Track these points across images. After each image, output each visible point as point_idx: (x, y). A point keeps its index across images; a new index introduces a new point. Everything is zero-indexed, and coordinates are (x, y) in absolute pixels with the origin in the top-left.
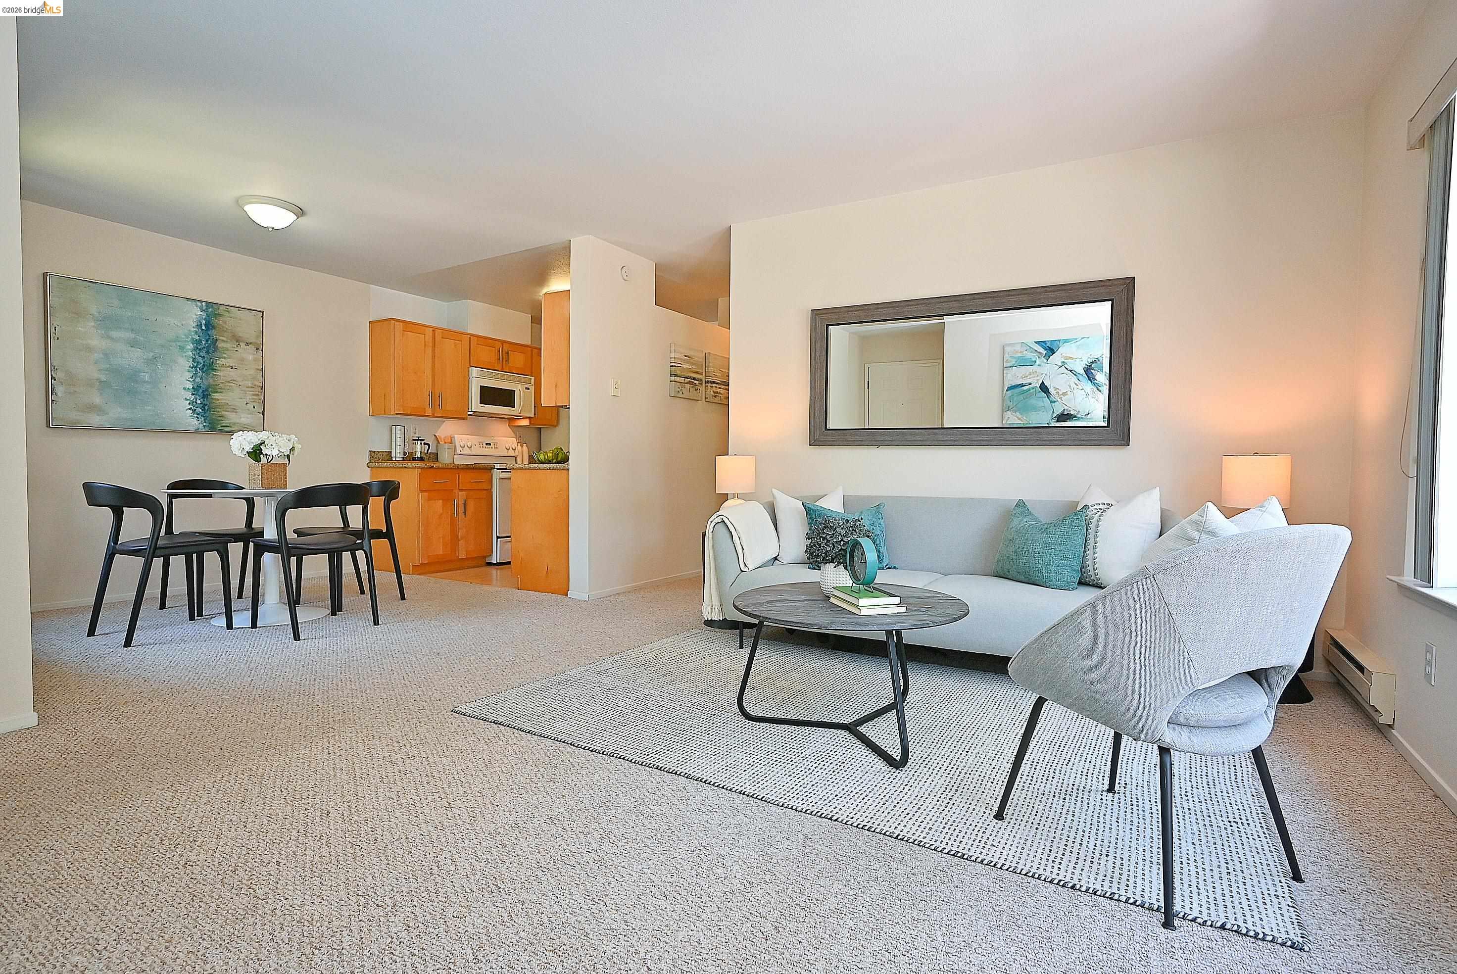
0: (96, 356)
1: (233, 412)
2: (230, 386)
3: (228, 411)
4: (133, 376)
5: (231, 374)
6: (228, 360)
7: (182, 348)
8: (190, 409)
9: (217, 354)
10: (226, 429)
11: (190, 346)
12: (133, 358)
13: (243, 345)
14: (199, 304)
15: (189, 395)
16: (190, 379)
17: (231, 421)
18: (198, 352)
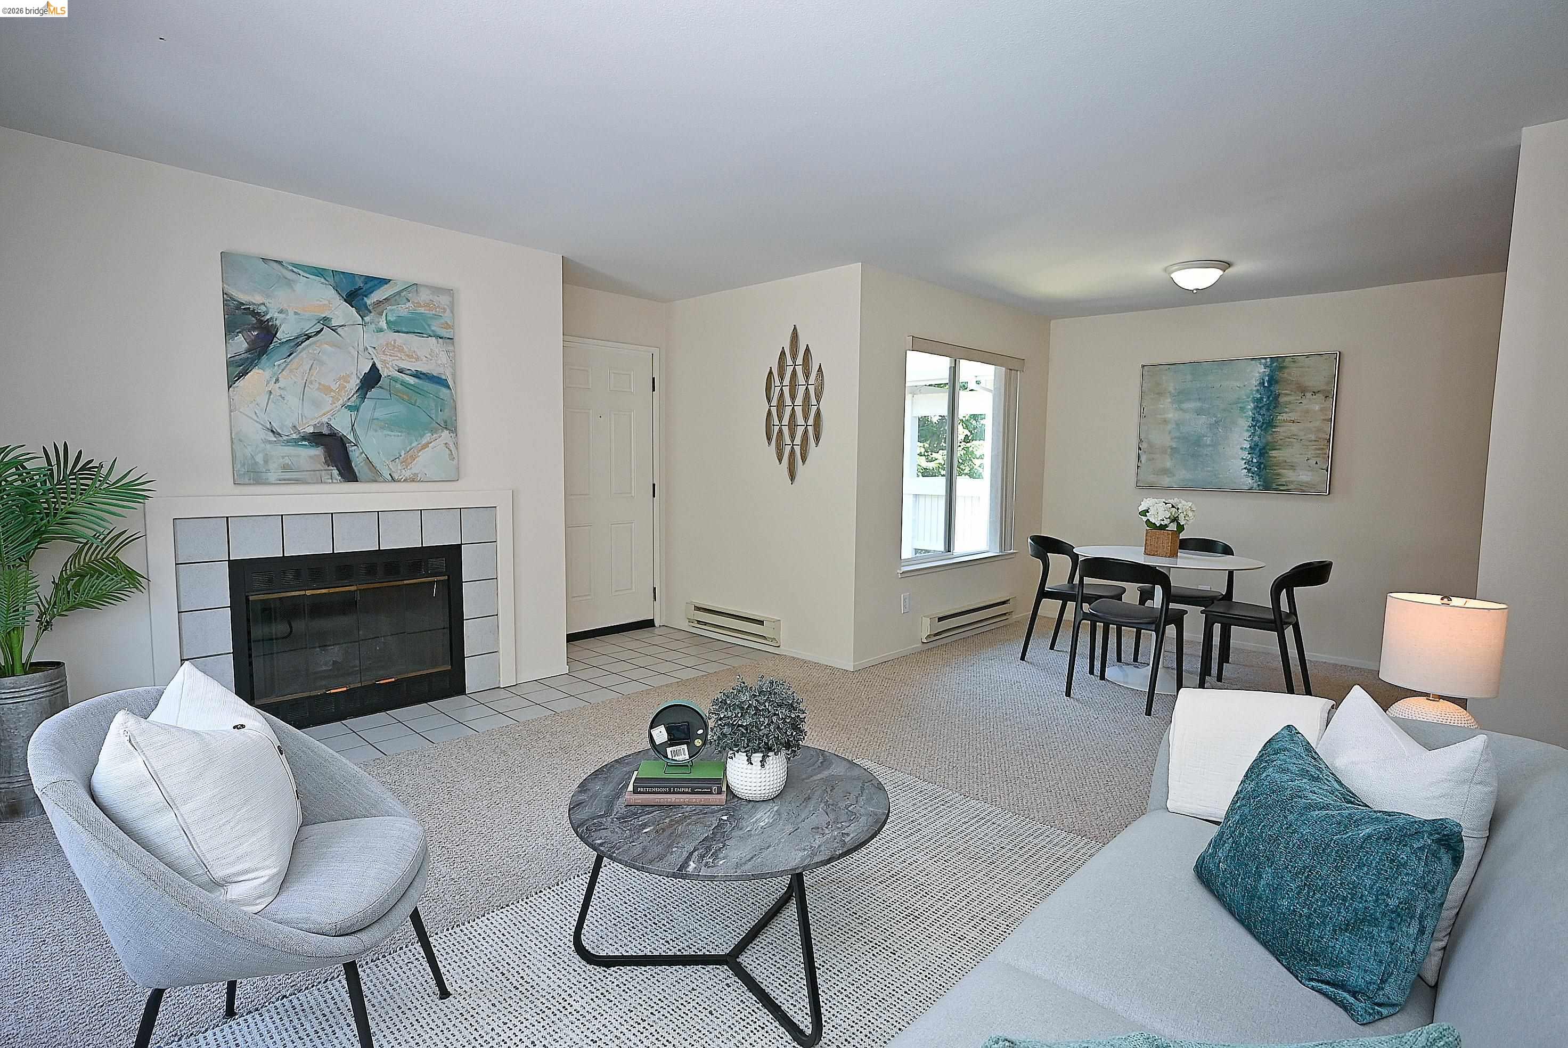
0: (1169, 427)
1: (1291, 469)
2: (1290, 441)
3: (1284, 469)
4: (1197, 442)
5: (1292, 428)
6: (1290, 414)
7: (1242, 409)
8: (1245, 468)
9: (1278, 410)
10: (1283, 488)
11: (1251, 406)
12: (1200, 424)
13: (1309, 395)
14: (1263, 361)
15: (1246, 455)
16: (1248, 439)
17: (1288, 479)
18: (1258, 410)
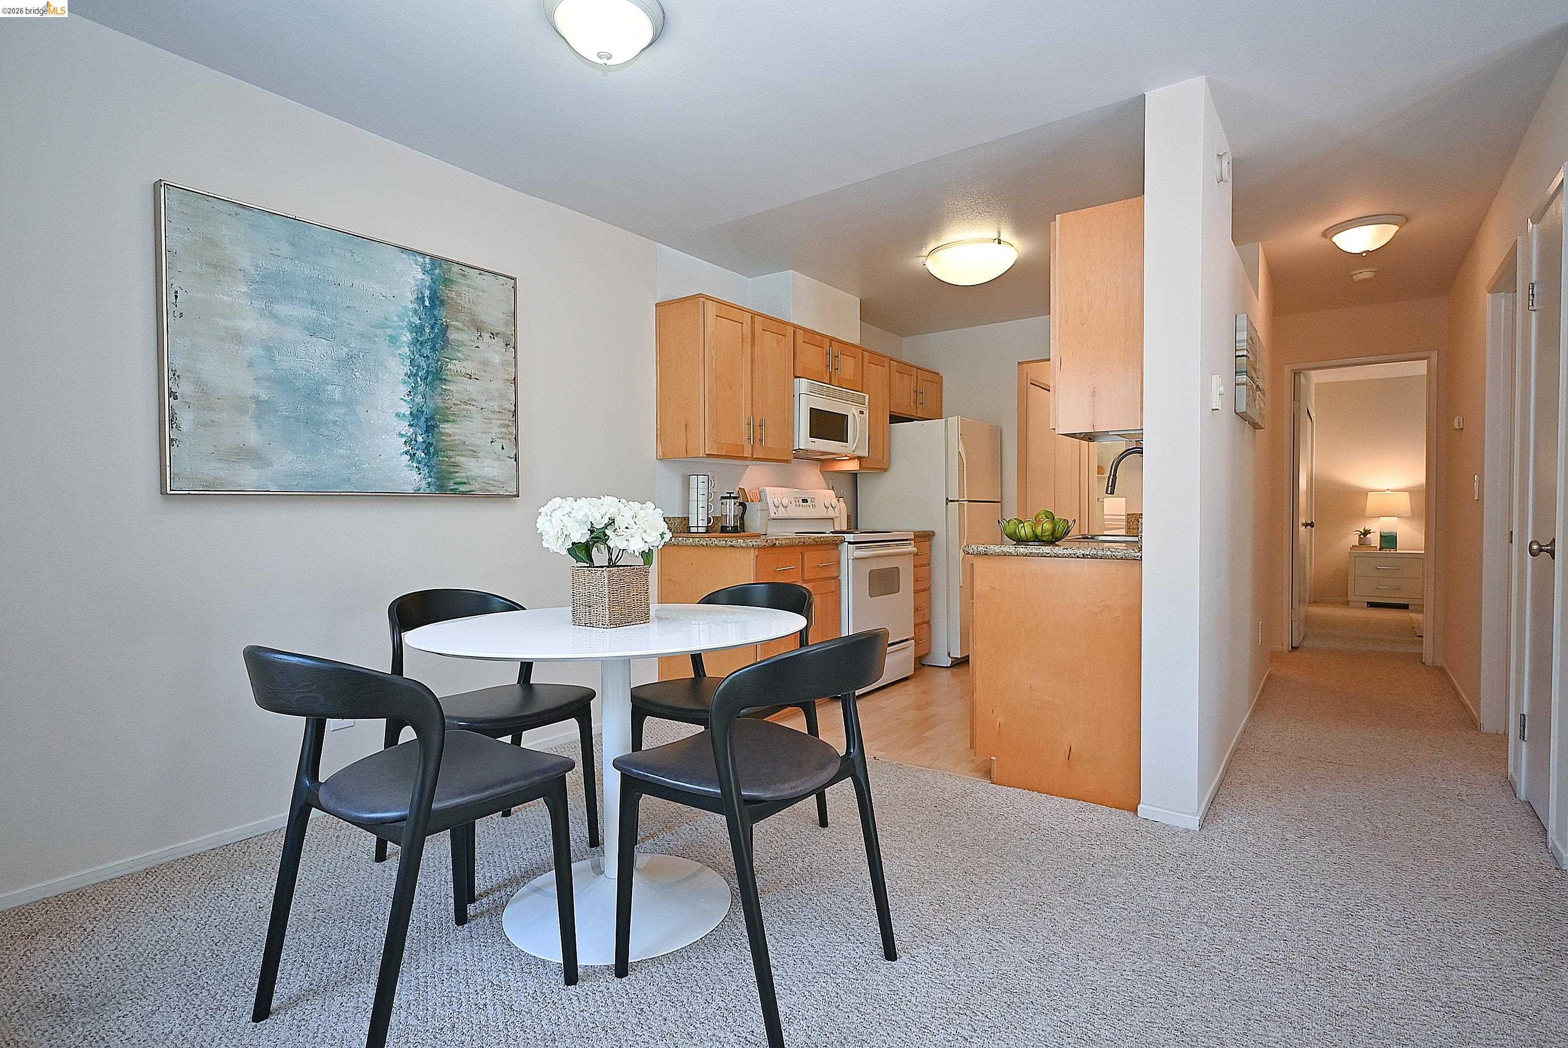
0: (250, 351)
1: (473, 456)
2: (467, 410)
3: (463, 456)
4: (315, 392)
5: (469, 388)
6: (464, 364)
7: (393, 340)
8: (406, 452)
9: (448, 352)
10: (463, 488)
11: (407, 337)
12: (314, 357)
13: (486, 336)
14: (420, 259)
15: (405, 427)
16: (406, 398)
17: (469, 474)
18: (419, 347)
